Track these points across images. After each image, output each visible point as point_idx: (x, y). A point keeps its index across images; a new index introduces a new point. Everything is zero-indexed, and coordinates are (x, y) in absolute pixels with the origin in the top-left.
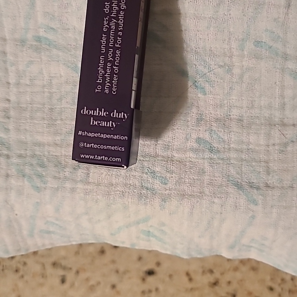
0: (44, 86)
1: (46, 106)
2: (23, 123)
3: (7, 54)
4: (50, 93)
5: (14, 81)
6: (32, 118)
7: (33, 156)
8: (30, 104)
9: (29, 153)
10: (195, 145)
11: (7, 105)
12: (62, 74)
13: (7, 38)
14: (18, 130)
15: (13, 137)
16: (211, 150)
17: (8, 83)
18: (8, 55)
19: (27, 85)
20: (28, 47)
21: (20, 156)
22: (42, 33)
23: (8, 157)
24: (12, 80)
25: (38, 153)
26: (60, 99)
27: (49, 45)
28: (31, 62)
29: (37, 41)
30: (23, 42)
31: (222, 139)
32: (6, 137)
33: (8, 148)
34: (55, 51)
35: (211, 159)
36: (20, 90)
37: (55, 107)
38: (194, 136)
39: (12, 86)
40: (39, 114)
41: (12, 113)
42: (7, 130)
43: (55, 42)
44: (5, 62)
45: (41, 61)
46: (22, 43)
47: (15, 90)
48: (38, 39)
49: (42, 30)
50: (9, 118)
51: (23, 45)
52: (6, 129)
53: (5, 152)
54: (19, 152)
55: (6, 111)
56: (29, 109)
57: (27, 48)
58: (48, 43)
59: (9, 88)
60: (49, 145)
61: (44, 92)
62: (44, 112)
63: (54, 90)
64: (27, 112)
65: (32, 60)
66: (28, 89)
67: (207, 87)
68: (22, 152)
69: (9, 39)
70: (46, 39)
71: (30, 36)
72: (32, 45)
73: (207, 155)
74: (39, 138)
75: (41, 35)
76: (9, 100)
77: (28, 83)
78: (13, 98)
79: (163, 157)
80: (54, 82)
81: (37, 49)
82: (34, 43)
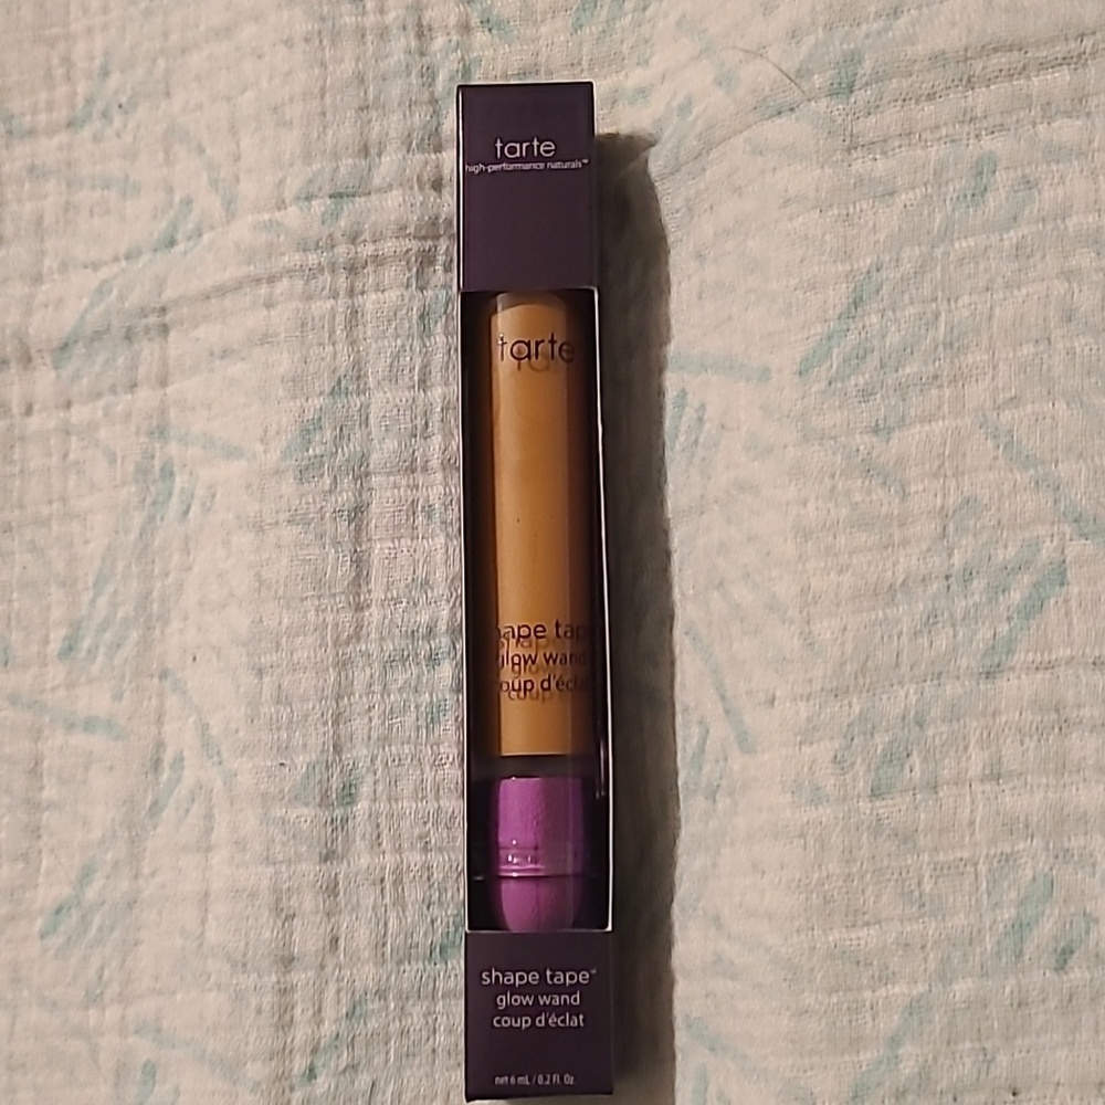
0: (64, 500)
1: (17, 512)
3: (132, 393)
4: (49, 518)
5: (75, 420)
11: (16, 410)
12: (91, 546)
13: (169, 390)
17: (68, 404)
18: (129, 397)
19: (66, 456)
20: (147, 449)
22: (179, 481)
24: (79, 414)
26: (33, 548)
27: (154, 503)
28: (112, 459)
29: (162, 470)
30: (161, 432)
34: (137, 520)
36: (53, 438)
39: (62, 415)
43: (162, 519)
44: (113, 390)
45: (117, 486)
46: (156, 431)
47: (52, 424)
48: (168, 473)
51: (152, 433)
57: (144, 446)
58: (161, 498)
59: (56, 407)
61: (50, 502)
63: (55, 527)
65: (119, 463)
66: (55, 460)
69: (165, 395)
70: (170, 494)
72: (153, 457)
80: (76, 526)
81: (143, 472)
82: (157, 464)
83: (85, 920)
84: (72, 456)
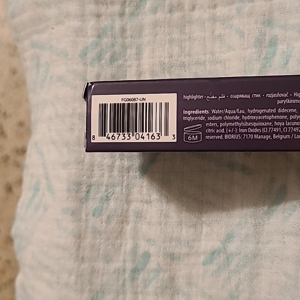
0: (213, 53)
1: (187, 58)
2: (164, 31)
3: (252, 2)
4: (205, 62)
5: (218, 14)
6: (171, 41)
7: (124, 47)
8: (189, 38)
9: (128, 41)
10: (141, 251)
11: (186, 7)
13: (273, 2)
14: (155, 25)
15: (147, 18)
16: (135, 271)
17: (215, 6)
18: (252, 4)
19: (213, 32)
20: (261, 31)
21: (123, 30)
22: (281, 48)
23: (122, 14)
24: (221, 12)
25: (128, 52)
27: (266, 58)
28: (242, 35)
29: (270, 41)
30: (269, 22)
31: (149, 284)
32: (146, 10)
33: (132, 14)
34: (257, 66)
35: (124, 271)
36: (206, 22)
37: (187, 70)
38: (152, 250)
39: (211, 11)
40: (176, 50)
41: (177, 15)
42: (154, 10)
43: (270, 66)
45: (244, 49)
46: (266, 22)
47: (206, 16)
48: (273, 43)
49: (285, 47)
50: (170, 11)
51: (264, 23)
52: (156, 8)
53: (127, 10)
54: (128, 28)
55: (180, 6)
56: (182, 36)
57: (260, 29)
58: (269, 56)
59: (208, 7)
60: (139, 66)
61: (205, 54)
62: (180, 56)
63: (208, 66)
64: (178, 34)
65: (246, 37)
66: (208, 34)
67: (213, 267)
68: (129, 33)
69: (272, 4)
70: (274, 54)
71: (277, 31)
72: (265, 35)
73: (129, 266)
74: (146, 53)
75: (278, 47)
76: (193, 8)
77: (216, 32)
78: (196, 14)
79: (127, 211)
80: (219, 67)
81: (259, 42)
82: (267, 38)
83: (228, 259)
84: (217, 32)
